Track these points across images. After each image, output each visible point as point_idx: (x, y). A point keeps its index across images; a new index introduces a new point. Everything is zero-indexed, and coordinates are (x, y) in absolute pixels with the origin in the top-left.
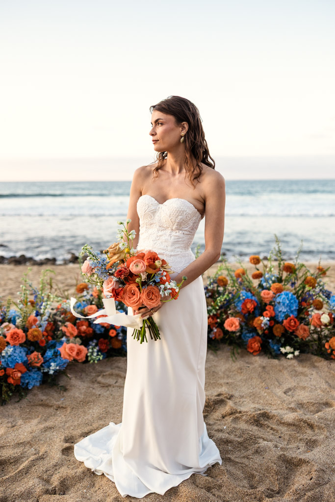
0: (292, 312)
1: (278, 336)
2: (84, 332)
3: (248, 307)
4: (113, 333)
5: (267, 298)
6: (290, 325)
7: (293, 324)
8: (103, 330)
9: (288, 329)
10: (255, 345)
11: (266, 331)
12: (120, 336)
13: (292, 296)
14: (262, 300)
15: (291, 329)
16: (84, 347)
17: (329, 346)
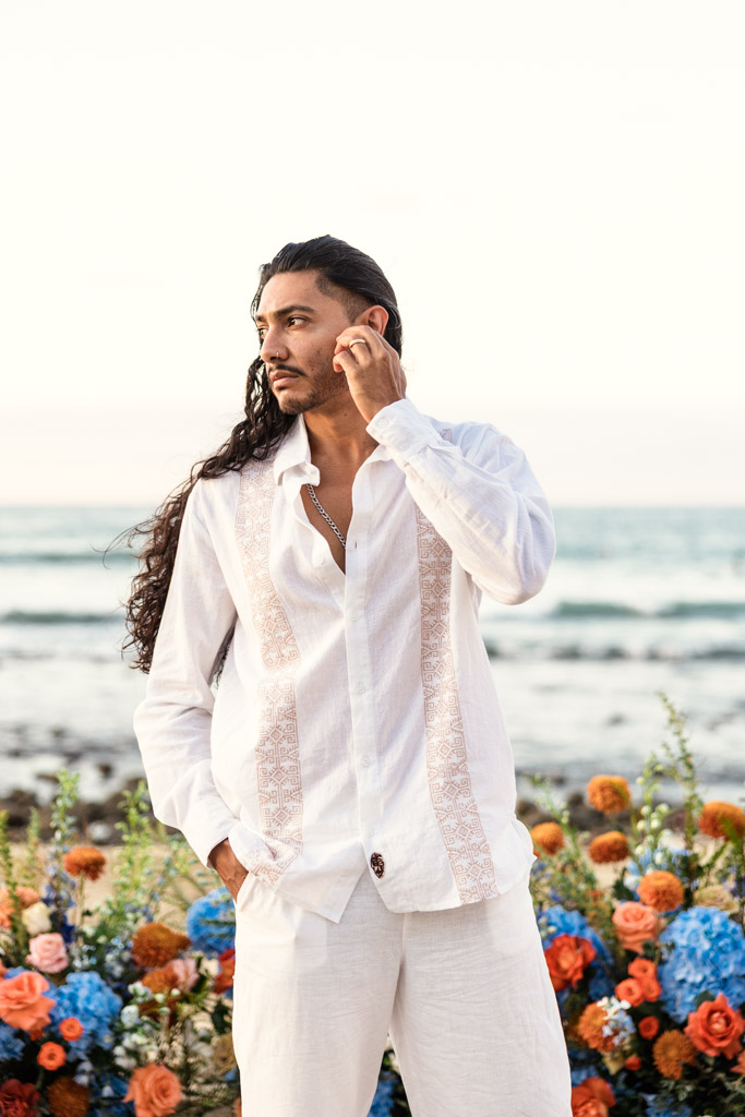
0: (724, 984)
1: (671, 1078)
3: (565, 964)
4: (51, 1057)
5: (636, 932)
6: (708, 1030)
7: (718, 1027)
8: (19, 1045)
9: (701, 1046)
10: (586, 1112)
11: (633, 1059)
12: (83, 1072)
13: (724, 924)
14: (617, 941)
15: (711, 1047)
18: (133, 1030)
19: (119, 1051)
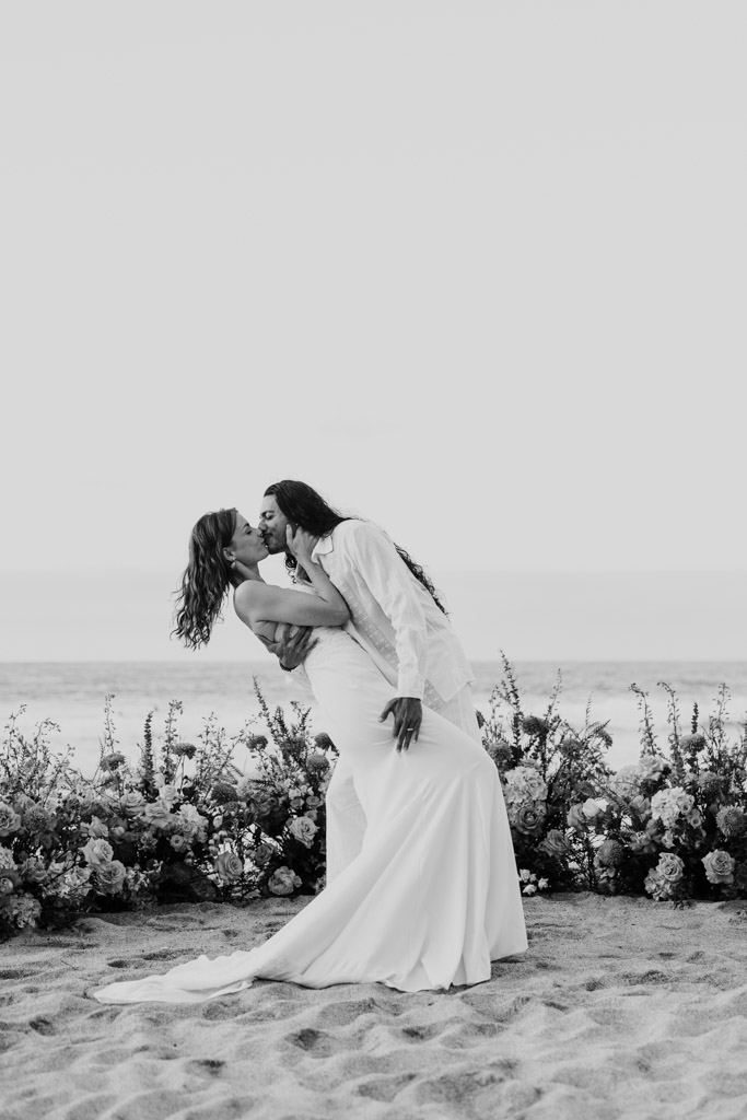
2: (120, 839)
4: (177, 842)
7: (530, 820)
9: (521, 830)
12: (189, 857)
15: (527, 830)
16: (122, 865)
17: (600, 861)
18: (221, 828)
19: (211, 841)
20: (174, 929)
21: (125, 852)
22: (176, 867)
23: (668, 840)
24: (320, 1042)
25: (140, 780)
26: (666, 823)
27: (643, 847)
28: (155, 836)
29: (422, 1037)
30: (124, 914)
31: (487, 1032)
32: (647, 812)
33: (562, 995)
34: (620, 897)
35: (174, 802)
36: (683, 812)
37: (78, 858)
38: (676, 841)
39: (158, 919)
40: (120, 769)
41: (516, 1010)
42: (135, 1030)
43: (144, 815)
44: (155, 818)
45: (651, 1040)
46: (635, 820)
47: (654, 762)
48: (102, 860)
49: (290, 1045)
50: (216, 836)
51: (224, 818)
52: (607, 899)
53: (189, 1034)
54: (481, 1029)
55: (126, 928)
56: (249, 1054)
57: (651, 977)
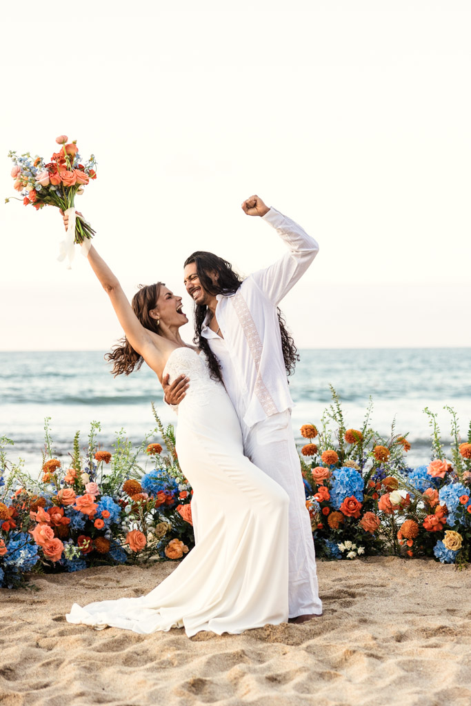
1: (334, 528)
2: (59, 523)
4: (99, 524)
5: (320, 477)
6: (348, 508)
7: (352, 506)
9: (346, 514)
11: (320, 524)
12: (108, 533)
13: (354, 472)
14: (313, 481)
15: (349, 513)
16: (60, 541)
17: (402, 535)
18: (130, 514)
19: (124, 523)
20: (98, 587)
21: (63, 532)
22: (99, 541)
23: (451, 520)
24: (208, 688)
25: (71, 478)
26: (450, 509)
27: (433, 526)
28: (83, 519)
29: (279, 682)
30: (62, 574)
31: (326, 678)
32: (436, 500)
33: (379, 647)
34: (416, 560)
35: (96, 494)
36: (462, 502)
37: (30, 538)
38: (457, 522)
39: (87, 579)
40: (57, 471)
41: (346, 660)
42: (75, 678)
43: (75, 504)
44: (83, 507)
45: (444, 686)
46: (427, 505)
47: (441, 465)
48: (46, 540)
49: (186, 692)
50: (127, 519)
51: (133, 507)
52: (407, 562)
53: (113, 680)
54: (322, 675)
55: (65, 587)
56: (156, 698)
57: (441, 630)
